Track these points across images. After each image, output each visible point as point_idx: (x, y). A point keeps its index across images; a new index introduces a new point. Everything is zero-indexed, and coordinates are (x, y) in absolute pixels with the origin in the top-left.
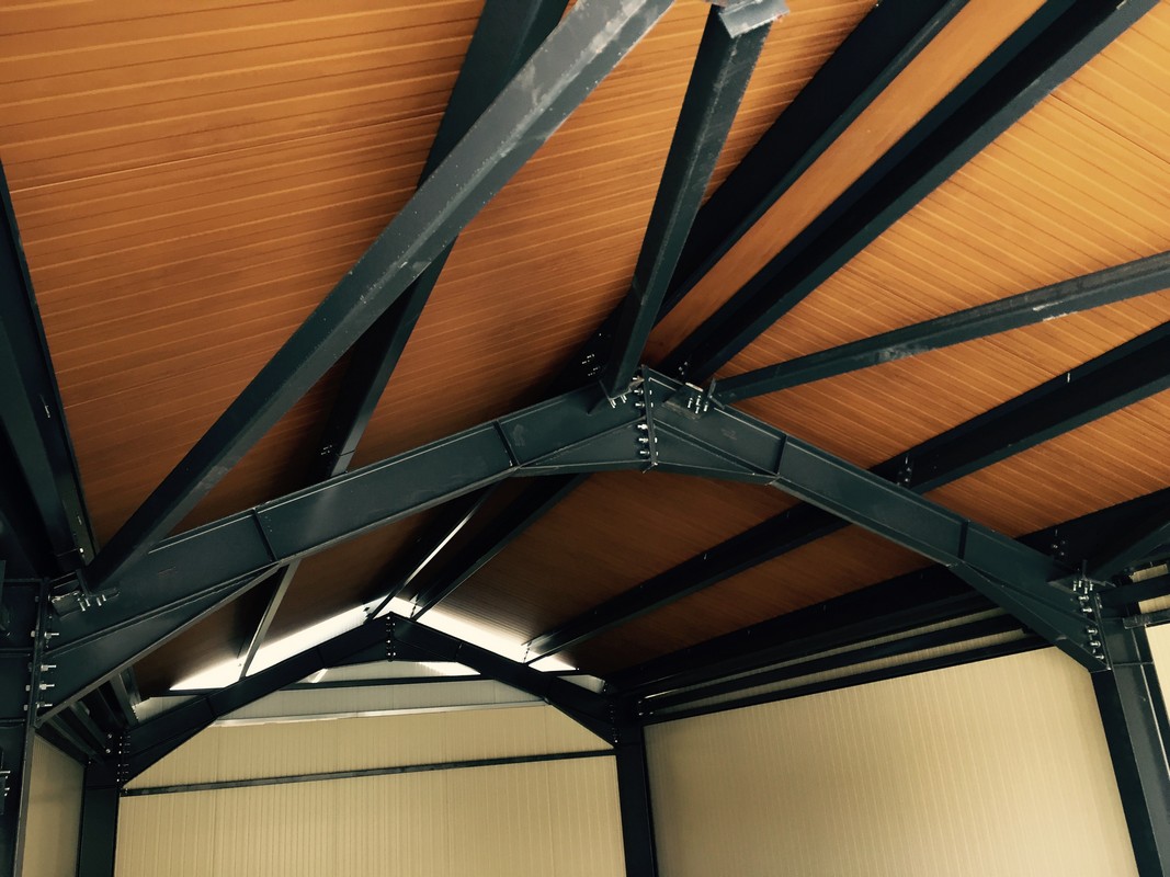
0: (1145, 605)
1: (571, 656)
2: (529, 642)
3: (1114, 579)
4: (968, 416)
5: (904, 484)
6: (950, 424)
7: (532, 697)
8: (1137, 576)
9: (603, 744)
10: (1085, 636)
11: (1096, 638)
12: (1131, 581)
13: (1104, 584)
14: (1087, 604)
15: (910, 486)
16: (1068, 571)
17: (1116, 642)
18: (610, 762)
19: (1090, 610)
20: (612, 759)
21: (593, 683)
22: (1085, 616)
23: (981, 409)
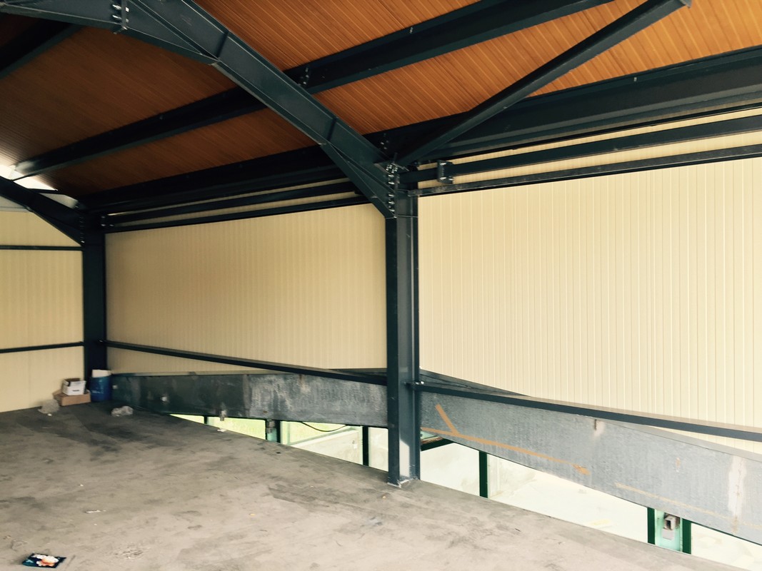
0: (421, 185)
1: (50, 179)
2: (17, 164)
3: (409, 167)
4: (349, 45)
5: (303, 85)
6: (338, 49)
7: (17, 205)
8: (421, 167)
9: (73, 243)
10: (386, 198)
11: (392, 199)
12: (417, 170)
13: (403, 168)
14: (392, 180)
15: (306, 87)
16: (386, 158)
17: (402, 204)
18: (77, 257)
19: (393, 183)
20: (79, 254)
21: (68, 201)
22: (389, 186)
23: (358, 42)
